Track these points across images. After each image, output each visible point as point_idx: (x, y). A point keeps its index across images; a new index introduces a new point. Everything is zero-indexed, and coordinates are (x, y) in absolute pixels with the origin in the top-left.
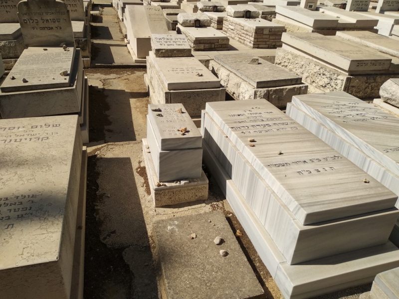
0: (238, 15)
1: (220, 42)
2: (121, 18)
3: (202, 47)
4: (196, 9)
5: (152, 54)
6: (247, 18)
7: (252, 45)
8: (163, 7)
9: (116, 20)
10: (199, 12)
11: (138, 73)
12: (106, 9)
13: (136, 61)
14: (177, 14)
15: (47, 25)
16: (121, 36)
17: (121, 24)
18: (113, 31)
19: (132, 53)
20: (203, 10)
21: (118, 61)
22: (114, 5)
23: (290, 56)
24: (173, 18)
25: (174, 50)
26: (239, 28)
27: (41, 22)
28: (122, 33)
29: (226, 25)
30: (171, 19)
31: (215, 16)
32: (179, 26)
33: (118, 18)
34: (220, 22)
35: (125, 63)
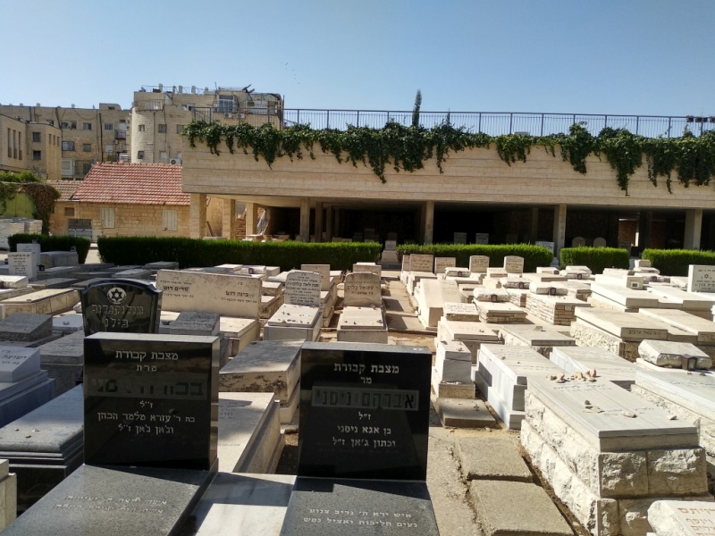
0: (541, 292)
1: (516, 316)
2: (410, 292)
3: (496, 319)
4: (499, 285)
5: (443, 319)
6: (552, 295)
7: (553, 322)
8: (459, 283)
9: (405, 294)
10: (503, 288)
11: (428, 339)
12: (392, 283)
13: (427, 329)
14: (472, 290)
15: (363, 290)
16: (412, 309)
17: (412, 298)
18: (403, 304)
19: (424, 322)
20: (506, 287)
21: (410, 327)
22: (401, 279)
23: (581, 329)
24: (470, 293)
25: (463, 315)
26: (541, 304)
27: (359, 288)
28: (412, 305)
29: (529, 302)
30: (467, 294)
31: (519, 292)
32: (475, 300)
33: (407, 292)
34: (523, 299)
35: (416, 329)
